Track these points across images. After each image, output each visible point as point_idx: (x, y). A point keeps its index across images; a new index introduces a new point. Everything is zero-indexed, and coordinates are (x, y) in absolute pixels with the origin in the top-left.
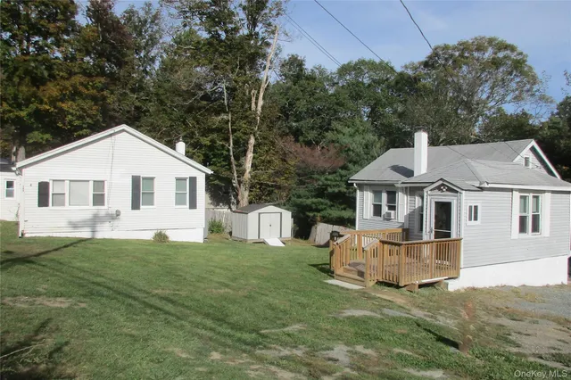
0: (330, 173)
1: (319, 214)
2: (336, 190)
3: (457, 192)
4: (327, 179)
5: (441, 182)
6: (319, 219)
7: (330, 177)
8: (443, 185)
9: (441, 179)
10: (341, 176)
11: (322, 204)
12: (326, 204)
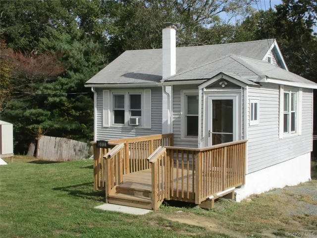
0: (47, 82)
1: (40, 126)
2: (57, 100)
3: (239, 87)
4: (46, 88)
5: (220, 77)
6: (40, 131)
7: (49, 85)
8: (222, 80)
9: (221, 73)
10: (62, 84)
11: (42, 115)
12: (46, 115)
